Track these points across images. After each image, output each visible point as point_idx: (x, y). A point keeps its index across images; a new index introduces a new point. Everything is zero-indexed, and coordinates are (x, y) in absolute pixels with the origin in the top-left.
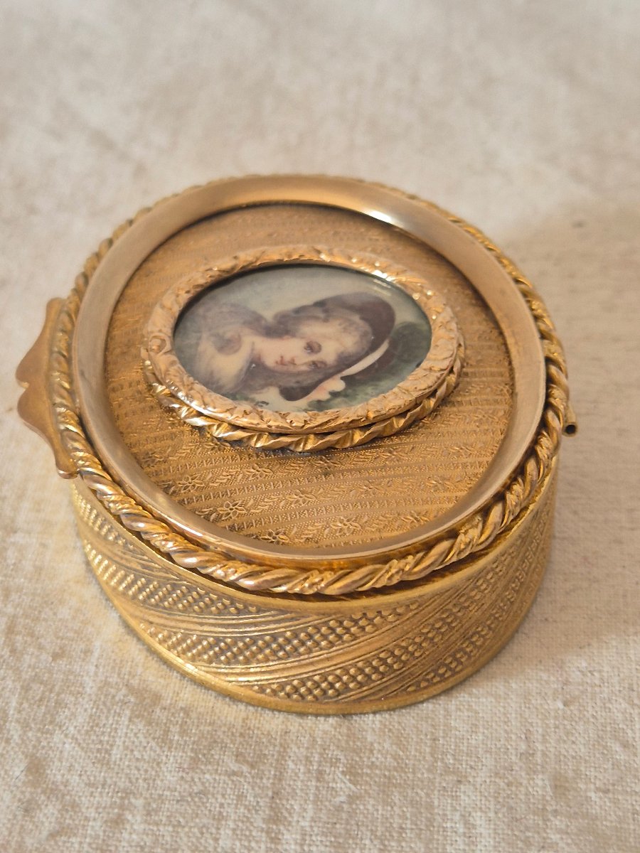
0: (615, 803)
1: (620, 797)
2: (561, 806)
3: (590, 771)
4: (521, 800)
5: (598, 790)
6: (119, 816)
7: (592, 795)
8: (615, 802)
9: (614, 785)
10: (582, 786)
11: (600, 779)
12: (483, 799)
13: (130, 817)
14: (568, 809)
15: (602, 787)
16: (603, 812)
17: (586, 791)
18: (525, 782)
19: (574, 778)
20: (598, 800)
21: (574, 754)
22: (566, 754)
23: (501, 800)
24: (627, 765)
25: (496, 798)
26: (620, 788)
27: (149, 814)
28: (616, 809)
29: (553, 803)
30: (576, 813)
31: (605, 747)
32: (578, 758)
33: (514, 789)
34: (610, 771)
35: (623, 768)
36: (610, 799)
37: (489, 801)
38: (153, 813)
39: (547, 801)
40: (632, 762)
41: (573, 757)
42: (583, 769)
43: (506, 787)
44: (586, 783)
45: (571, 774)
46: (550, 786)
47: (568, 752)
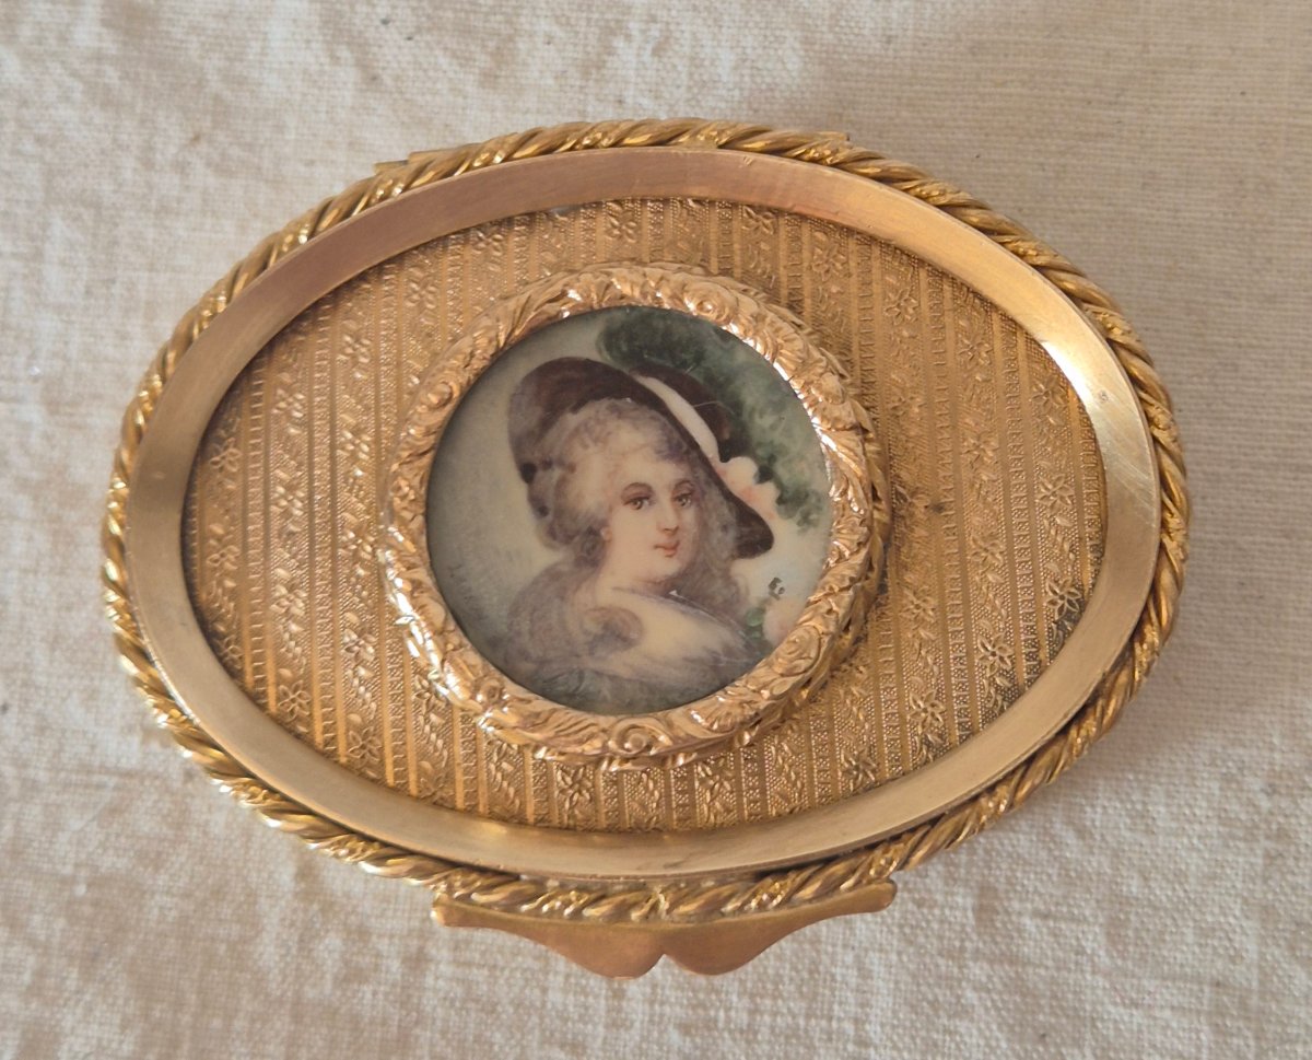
0: (1055, 936)
1: (1063, 926)
2: (985, 943)
3: (1029, 879)
4: (932, 930)
5: (1036, 914)
6: (421, 949)
7: (1027, 921)
8: (1055, 934)
9: (1057, 904)
10: (1016, 905)
11: (1040, 895)
12: (885, 929)
13: (433, 952)
14: (993, 947)
15: (1042, 907)
16: (1038, 951)
17: (1020, 914)
18: (939, 898)
19: (1007, 892)
20: (1034, 930)
21: (1010, 849)
22: (999, 847)
23: (907, 930)
24: (1079, 868)
25: (901, 927)
26: (1065, 909)
27: (456, 948)
28: (1056, 946)
29: (975, 937)
30: (1003, 954)
31: (1052, 838)
32: (1015, 855)
33: (925, 911)
34: (1055, 878)
35: (1073, 874)
36: (1048, 928)
37: (892, 933)
38: (463, 946)
39: (967, 934)
40: (1085, 864)
41: (1010, 855)
42: (1019, 874)
43: (915, 909)
44: (1021, 900)
45: (1002, 887)
46: (973, 910)
47: (1002, 844)
